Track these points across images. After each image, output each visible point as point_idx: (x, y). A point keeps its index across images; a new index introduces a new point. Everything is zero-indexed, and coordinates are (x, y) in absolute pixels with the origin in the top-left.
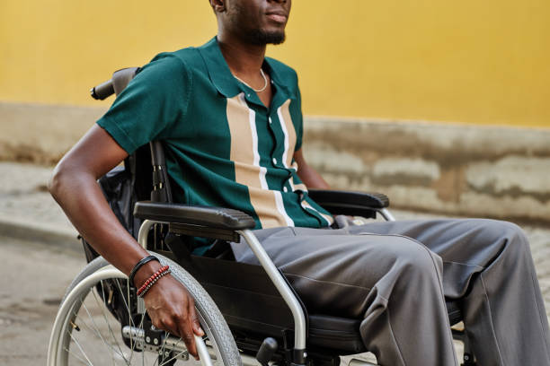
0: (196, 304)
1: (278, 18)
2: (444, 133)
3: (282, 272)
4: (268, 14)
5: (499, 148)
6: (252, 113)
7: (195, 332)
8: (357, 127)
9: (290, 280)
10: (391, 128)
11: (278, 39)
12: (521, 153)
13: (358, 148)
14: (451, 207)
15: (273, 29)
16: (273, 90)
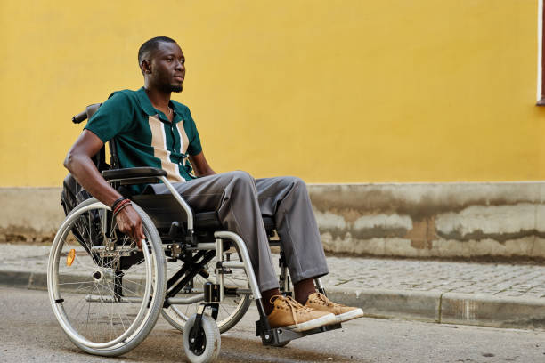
0: (144, 223)
1: (180, 79)
2: (414, 190)
3: (181, 195)
4: (175, 76)
5: (463, 200)
6: (162, 124)
7: (142, 237)
8: (339, 190)
9: (185, 198)
10: (369, 189)
11: (179, 89)
12: (481, 202)
13: (339, 208)
14: (424, 252)
15: (177, 84)
16: (174, 115)
